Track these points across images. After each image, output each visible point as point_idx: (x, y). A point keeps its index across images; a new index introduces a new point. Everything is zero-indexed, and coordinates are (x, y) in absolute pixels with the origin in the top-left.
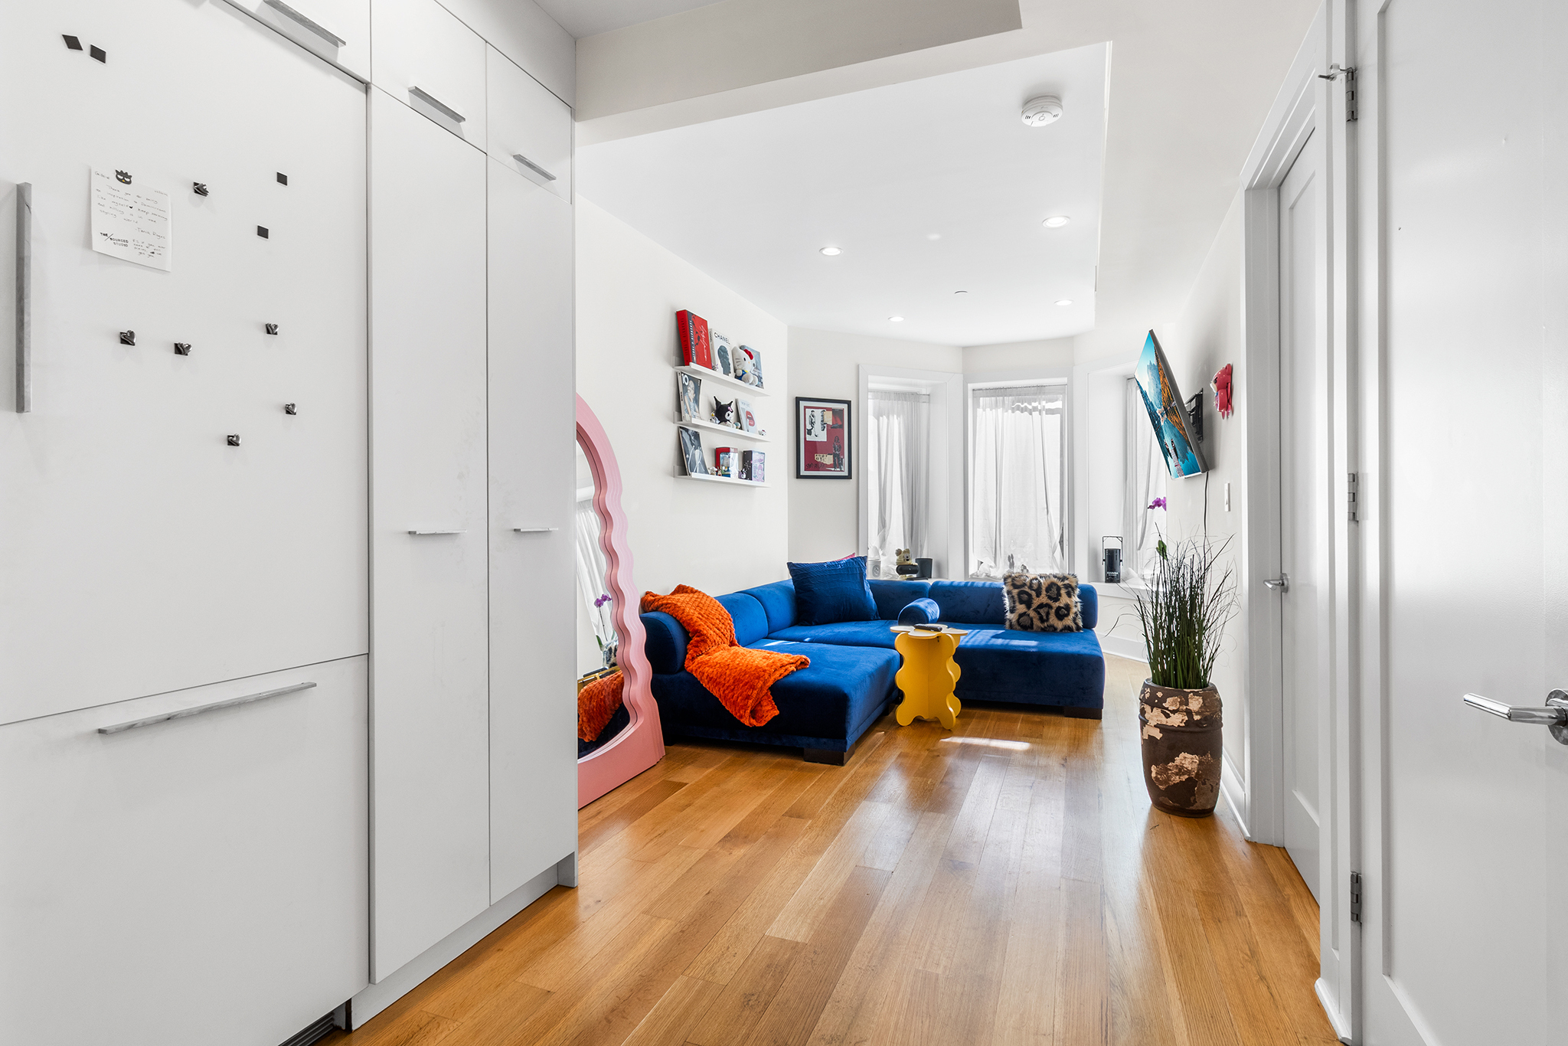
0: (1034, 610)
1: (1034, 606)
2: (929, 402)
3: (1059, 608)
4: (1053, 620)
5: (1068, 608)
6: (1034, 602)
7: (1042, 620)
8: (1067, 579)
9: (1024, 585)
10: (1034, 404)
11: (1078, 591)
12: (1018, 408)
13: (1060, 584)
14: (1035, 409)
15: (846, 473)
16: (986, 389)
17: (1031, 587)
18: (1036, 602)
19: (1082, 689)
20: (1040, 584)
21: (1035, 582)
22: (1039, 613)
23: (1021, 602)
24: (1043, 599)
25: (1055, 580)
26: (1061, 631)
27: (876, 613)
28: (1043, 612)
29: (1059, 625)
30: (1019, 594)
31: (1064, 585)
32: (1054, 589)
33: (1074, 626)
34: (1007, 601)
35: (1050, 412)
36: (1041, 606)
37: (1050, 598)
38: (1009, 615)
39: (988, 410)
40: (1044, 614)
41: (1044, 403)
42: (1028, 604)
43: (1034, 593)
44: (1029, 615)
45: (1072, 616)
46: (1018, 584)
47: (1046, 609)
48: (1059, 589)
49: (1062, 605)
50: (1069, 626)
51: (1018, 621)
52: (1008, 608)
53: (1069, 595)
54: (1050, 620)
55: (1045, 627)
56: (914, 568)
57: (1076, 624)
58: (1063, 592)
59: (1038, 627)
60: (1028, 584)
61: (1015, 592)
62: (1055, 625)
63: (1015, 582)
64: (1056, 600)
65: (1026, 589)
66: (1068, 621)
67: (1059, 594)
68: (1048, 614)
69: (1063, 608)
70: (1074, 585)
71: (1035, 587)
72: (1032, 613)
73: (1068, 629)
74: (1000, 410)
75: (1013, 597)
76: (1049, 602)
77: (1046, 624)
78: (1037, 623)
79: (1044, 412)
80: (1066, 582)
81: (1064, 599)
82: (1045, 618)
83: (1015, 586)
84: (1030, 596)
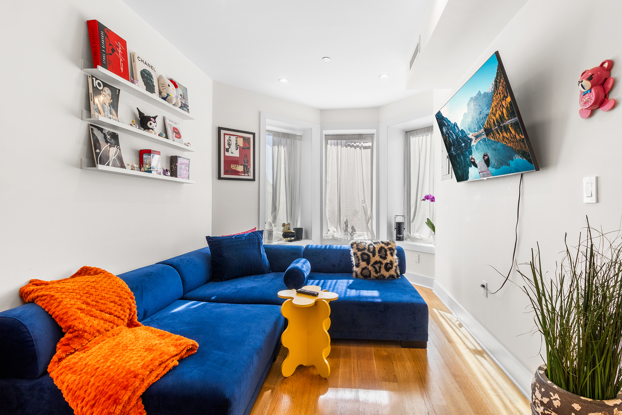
0: (372, 265)
1: (372, 263)
2: (301, 140)
3: (387, 264)
4: (383, 272)
5: (391, 263)
6: (372, 260)
7: (376, 272)
8: (390, 244)
9: (365, 249)
10: (358, 144)
11: (396, 252)
12: (349, 145)
13: (386, 247)
14: (358, 146)
15: (251, 177)
16: (332, 135)
17: (369, 250)
18: (373, 260)
19: (415, 328)
20: (374, 248)
21: (371, 247)
22: (375, 268)
23: (363, 260)
24: (377, 258)
25: (383, 245)
26: (388, 278)
27: (269, 269)
28: (377, 266)
29: (387, 274)
30: (362, 255)
31: (389, 248)
32: (383, 251)
33: (395, 275)
34: (353, 259)
35: (365, 148)
36: (376, 263)
37: (381, 257)
38: (355, 269)
39: (333, 146)
40: (378, 269)
41: (362, 143)
42: (368, 261)
43: (371, 254)
44: (368, 269)
45: (394, 268)
46: (361, 248)
47: (379, 265)
48: (386, 251)
49: (388, 262)
50: (392, 275)
51: (361, 273)
52: (354, 263)
53: (392, 255)
54: (382, 272)
55: (378, 276)
56: (292, 234)
57: (397, 273)
58: (388, 253)
59: (374, 276)
60: (367, 248)
61: (359, 253)
62: (385, 275)
63: (359, 247)
64: (385, 258)
65: (366, 251)
66: (392, 272)
67: (386, 255)
68: (380, 268)
69: (389, 264)
70: (394, 248)
71: (372, 250)
72: (370, 268)
73: (392, 277)
74: (339, 147)
75: (358, 257)
76: (381, 260)
77: (379, 274)
78: (373, 274)
79: (362, 148)
80: (390, 246)
81: (389, 258)
82: (378, 270)
83: (359, 250)
84: (369, 256)
